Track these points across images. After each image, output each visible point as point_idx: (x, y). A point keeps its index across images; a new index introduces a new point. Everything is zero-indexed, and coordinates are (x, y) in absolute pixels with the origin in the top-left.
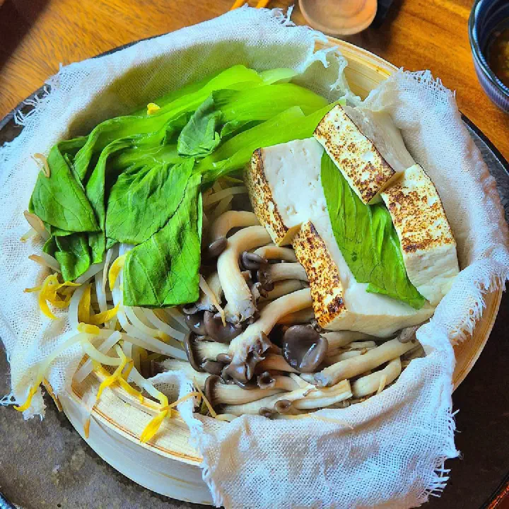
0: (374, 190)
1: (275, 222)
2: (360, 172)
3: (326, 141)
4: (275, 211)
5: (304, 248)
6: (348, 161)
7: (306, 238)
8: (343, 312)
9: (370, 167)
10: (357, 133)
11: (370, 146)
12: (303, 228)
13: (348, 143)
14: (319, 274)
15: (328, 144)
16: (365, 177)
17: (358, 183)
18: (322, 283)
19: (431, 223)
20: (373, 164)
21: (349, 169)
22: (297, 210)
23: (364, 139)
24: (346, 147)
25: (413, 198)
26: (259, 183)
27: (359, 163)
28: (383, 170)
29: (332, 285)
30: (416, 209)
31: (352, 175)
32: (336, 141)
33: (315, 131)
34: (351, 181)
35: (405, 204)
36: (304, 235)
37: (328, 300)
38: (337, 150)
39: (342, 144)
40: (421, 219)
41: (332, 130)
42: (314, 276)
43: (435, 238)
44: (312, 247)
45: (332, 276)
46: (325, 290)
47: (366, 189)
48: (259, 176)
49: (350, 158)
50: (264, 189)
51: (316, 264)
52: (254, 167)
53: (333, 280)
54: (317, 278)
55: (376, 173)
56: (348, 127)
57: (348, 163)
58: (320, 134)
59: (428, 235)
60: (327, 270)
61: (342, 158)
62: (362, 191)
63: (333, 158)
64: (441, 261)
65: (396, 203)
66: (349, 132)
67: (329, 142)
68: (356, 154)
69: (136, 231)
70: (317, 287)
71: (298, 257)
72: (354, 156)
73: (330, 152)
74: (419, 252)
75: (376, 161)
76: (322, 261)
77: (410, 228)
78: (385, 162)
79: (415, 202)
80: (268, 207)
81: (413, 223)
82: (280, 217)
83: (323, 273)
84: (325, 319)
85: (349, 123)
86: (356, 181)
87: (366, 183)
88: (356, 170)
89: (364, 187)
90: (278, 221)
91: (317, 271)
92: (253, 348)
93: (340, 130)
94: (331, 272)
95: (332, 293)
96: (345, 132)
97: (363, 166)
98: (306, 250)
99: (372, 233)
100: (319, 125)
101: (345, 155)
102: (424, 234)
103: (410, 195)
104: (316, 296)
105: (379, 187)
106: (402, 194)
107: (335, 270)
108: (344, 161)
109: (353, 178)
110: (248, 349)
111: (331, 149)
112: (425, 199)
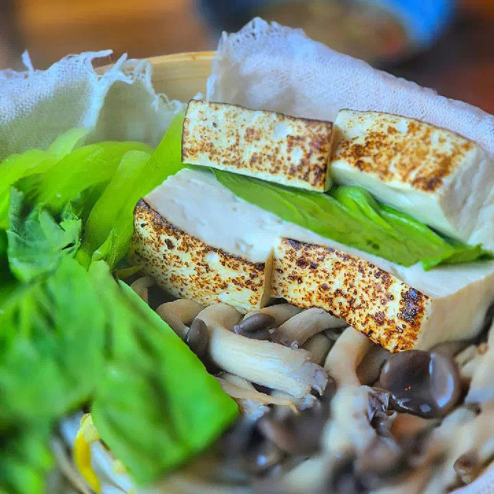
0: (321, 164)
1: (234, 274)
2: (286, 155)
3: (208, 154)
4: (226, 257)
5: (300, 280)
6: (258, 155)
7: (294, 264)
8: (427, 305)
9: (293, 141)
10: (245, 114)
11: (274, 117)
12: (280, 255)
13: (242, 133)
14: (351, 293)
15: (215, 156)
16: (297, 157)
17: (293, 172)
18: (366, 298)
19: (429, 143)
20: (295, 134)
21: (268, 165)
22: (250, 243)
23: (260, 114)
24: (242, 141)
25: (377, 139)
26: (170, 246)
27: (276, 145)
28: (314, 130)
29: (383, 287)
30: (393, 145)
31: (278, 168)
32: (223, 143)
33: (183, 154)
34: (281, 178)
35: (375, 151)
36: (288, 262)
37: (393, 310)
38: (233, 154)
39: (233, 141)
40: (411, 150)
41: (207, 134)
42: (345, 304)
43: (450, 153)
44: (314, 267)
45: (373, 277)
46: (378, 302)
47: (309, 170)
48: (164, 237)
49: (258, 150)
50: (186, 247)
51: (338, 283)
52: (147, 232)
53: (379, 280)
54: (351, 302)
55: (309, 140)
56: (227, 115)
57: (260, 158)
58: (193, 152)
59: (439, 156)
60: (359, 276)
61: (246, 158)
62: (306, 178)
63: (233, 169)
64: (477, 179)
65: (362, 159)
66: (232, 120)
67: (214, 152)
68: (263, 139)
69: (72, 382)
70: (362, 311)
71: (300, 301)
72: (263, 142)
73: (225, 163)
74: (446, 180)
75: (296, 129)
76: (343, 271)
77: (409, 167)
78: (309, 121)
79: (384, 142)
80: (207, 267)
81: (406, 160)
82: (239, 259)
83: (356, 284)
84: (408, 339)
85: (224, 110)
86: (288, 171)
87: (303, 163)
88: (279, 157)
89: (305, 169)
90: (241, 267)
91: (345, 291)
92: (373, 409)
93: (221, 126)
94: (367, 273)
95: (391, 297)
96: (228, 124)
97: (284, 147)
98: (305, 279)
99: (360, 217)
100: (183, 142)
101: (249, 151)
102: (433, 159)
103: (370, 140)
104: (372, 323)
105: (326, 155)
106: (358, 147)
107: (372, 266)
108: (253, 161)
109: (282, 171)
110: (367, 414)
111: (223, 159)
112: (391, 130)
